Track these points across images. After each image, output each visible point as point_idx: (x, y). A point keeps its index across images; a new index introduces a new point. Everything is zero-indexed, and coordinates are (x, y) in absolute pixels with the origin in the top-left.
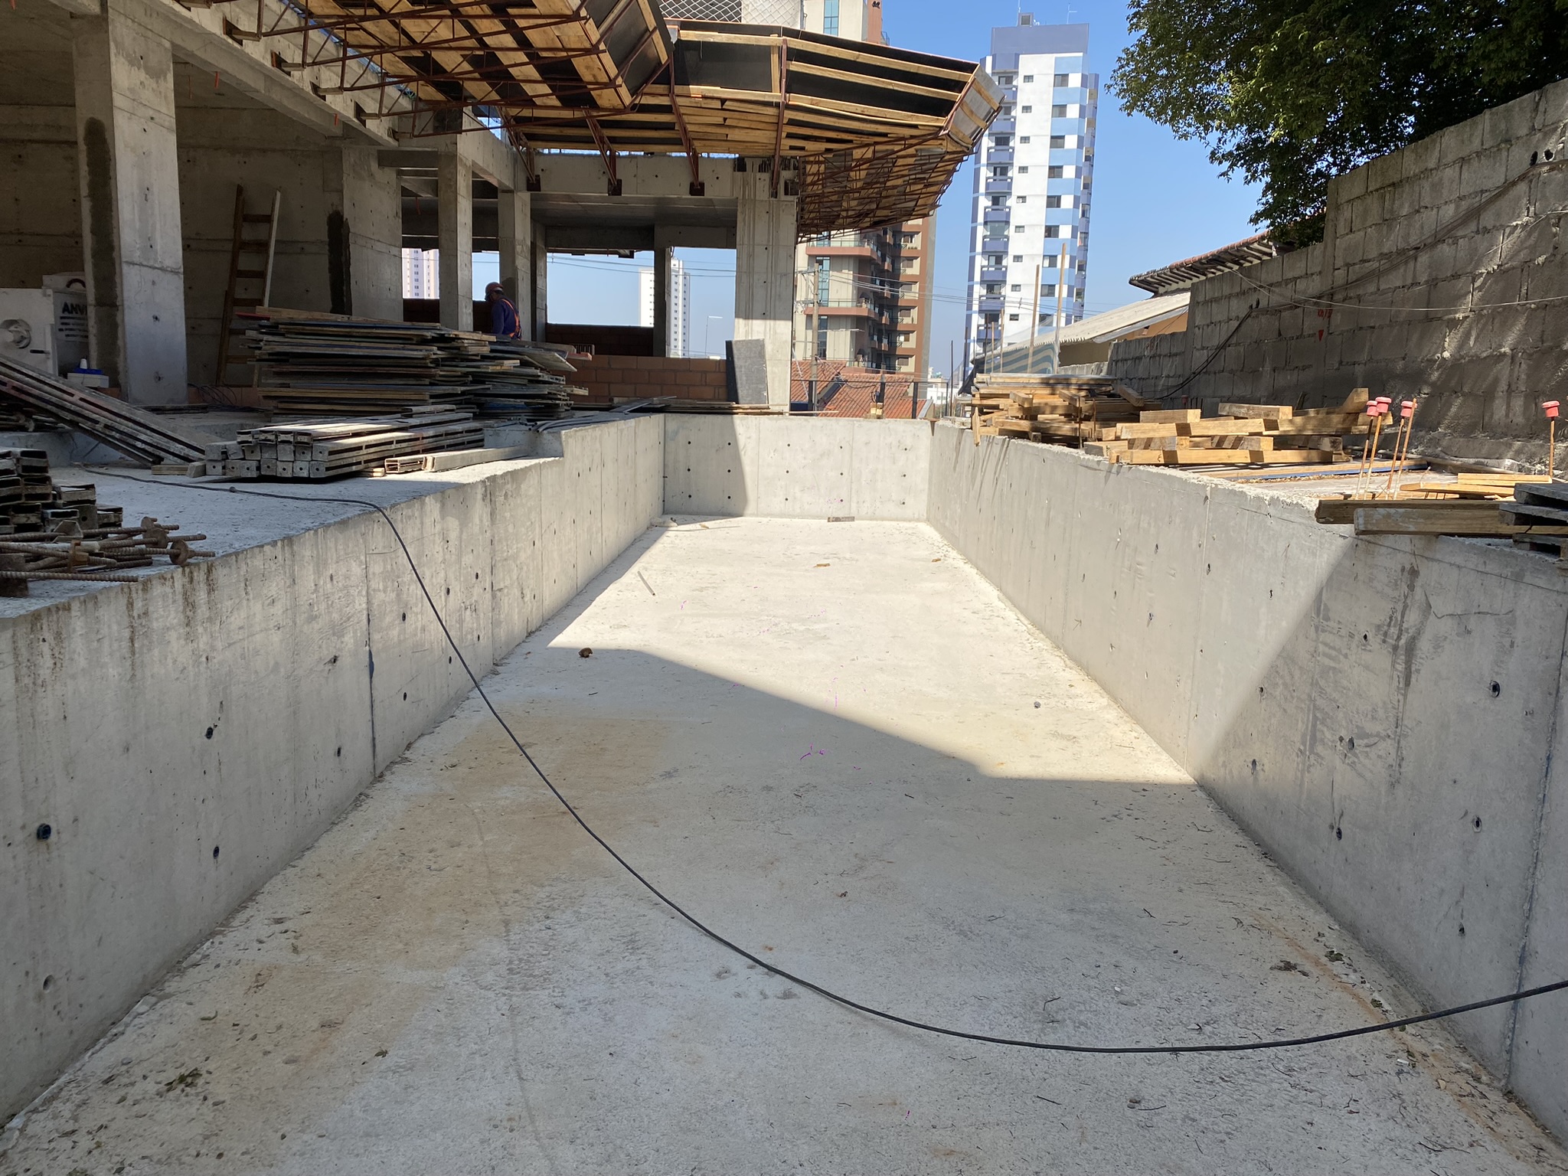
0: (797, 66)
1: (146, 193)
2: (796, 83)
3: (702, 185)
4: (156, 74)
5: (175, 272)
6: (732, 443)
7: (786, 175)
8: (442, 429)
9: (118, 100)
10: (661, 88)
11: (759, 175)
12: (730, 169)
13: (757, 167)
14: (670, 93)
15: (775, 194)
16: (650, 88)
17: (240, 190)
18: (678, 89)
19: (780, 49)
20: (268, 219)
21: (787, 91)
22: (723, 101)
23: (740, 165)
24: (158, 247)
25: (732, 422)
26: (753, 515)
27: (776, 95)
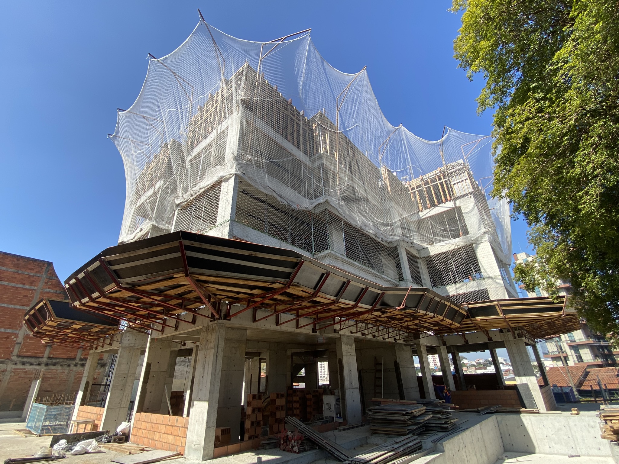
0: (504, 308)
1: (350, 372)
2: (505, 312)
3: (491, 338)
4: (351, 345)
5: (357, 388)
6: (522, 425)
7: (516, 332)
8: (406, 447)
9: (344, 353)
10: (468, 319)
11: (508, 333)
12: (499, 333)
13: (506, 331)
14: (471, 320)
15: (515, 338)
16: (465, 320)
17: (375, 357)
18: (472, 319)
19: (497, 305)
20: (381, 364)
21: (504, 314)
22: (487, 320)
23: (501, 331)
24: (353, 383)
25: (520, 417)
26: (538, 453)
27: (501, 316)
